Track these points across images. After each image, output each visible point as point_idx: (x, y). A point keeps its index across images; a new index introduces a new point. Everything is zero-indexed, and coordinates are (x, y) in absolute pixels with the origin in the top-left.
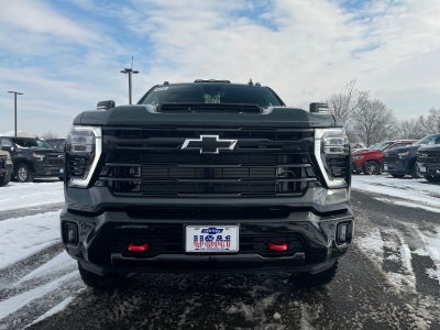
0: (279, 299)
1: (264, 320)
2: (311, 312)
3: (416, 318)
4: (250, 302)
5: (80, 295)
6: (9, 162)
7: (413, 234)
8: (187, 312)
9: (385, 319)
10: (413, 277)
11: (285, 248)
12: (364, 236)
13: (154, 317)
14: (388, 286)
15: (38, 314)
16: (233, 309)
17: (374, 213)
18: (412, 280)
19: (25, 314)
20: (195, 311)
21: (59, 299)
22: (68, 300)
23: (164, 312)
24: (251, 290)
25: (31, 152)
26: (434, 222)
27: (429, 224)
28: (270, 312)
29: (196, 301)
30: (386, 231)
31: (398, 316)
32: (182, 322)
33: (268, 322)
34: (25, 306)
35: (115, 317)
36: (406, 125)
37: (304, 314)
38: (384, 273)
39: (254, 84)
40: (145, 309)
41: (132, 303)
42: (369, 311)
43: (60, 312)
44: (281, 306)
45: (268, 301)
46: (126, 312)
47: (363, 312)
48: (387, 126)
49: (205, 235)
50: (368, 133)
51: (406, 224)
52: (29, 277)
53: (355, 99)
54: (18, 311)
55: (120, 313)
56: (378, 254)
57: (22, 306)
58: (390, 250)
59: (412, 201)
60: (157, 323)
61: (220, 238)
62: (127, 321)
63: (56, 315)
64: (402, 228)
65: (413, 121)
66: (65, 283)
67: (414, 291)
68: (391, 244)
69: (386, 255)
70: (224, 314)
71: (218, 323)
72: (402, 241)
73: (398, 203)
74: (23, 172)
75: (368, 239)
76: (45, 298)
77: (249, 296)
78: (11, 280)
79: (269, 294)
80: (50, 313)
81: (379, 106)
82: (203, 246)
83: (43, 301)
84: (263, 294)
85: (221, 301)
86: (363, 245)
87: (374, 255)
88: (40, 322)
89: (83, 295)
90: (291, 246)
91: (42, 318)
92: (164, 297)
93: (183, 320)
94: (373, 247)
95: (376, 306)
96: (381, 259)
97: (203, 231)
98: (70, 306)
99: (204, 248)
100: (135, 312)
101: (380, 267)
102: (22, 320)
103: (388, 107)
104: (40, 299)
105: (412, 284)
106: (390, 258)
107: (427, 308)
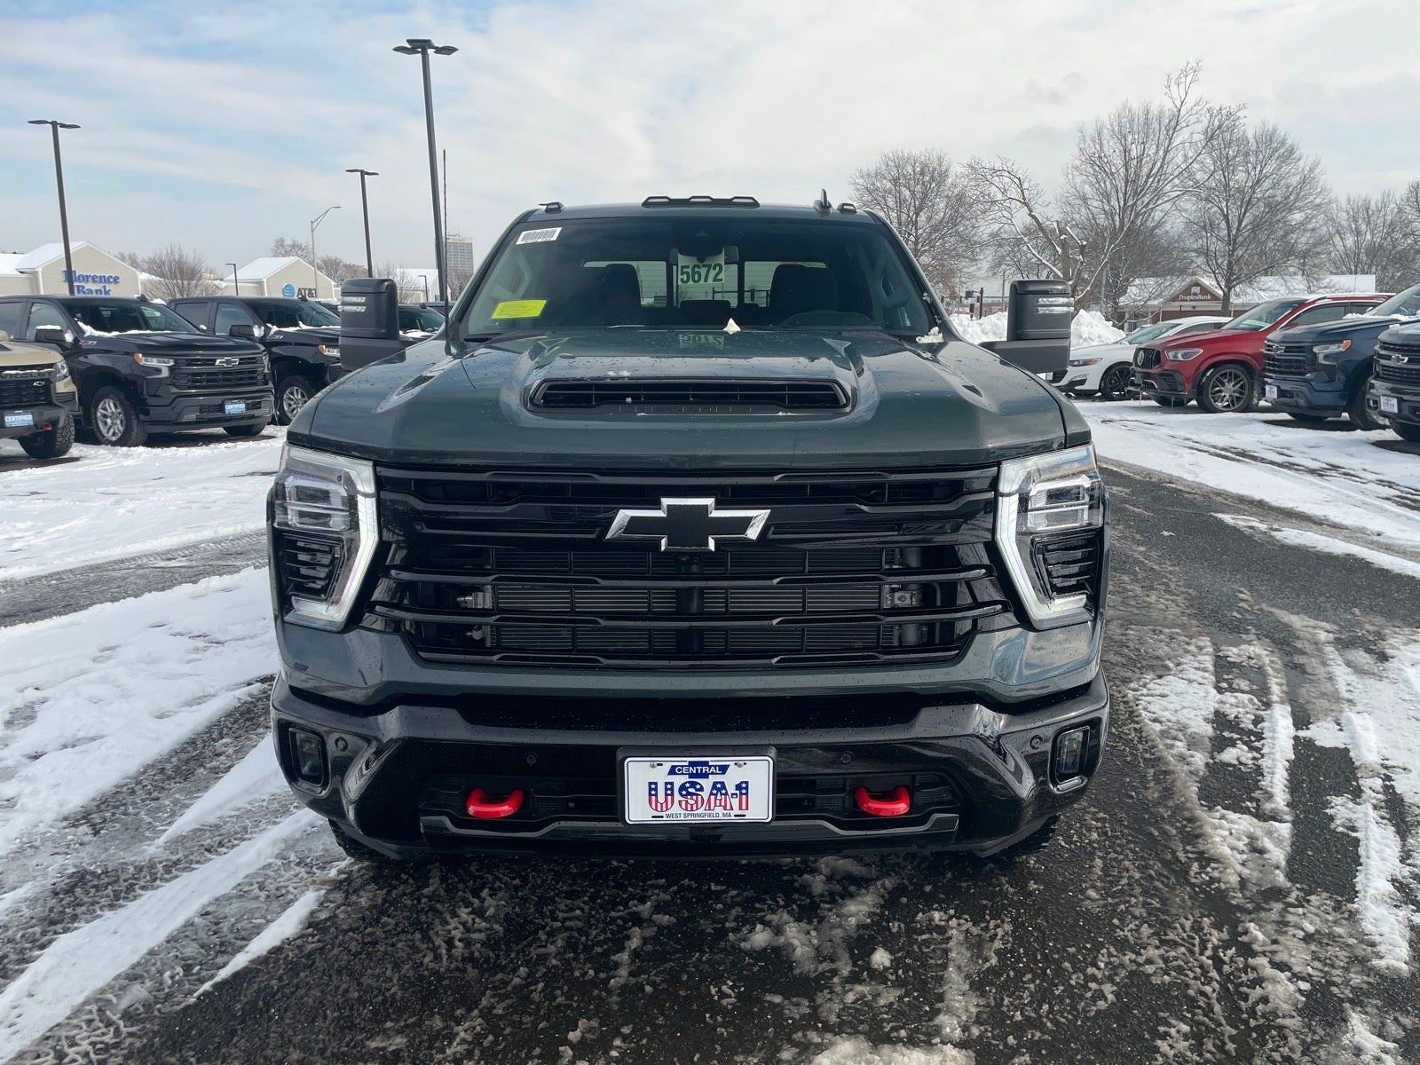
0: (890, 902)
1: (845, 972)
2: (976, 946)
3: (1269, 971)
4: (809, 913)
5: (337, 885)
6: (64, 386)
7: (1312, 664)
8: (634, 943)
9: (1180, 970)
10: (1285, 829)
11: (902, 807)
12: (1161, 671)
13: (543, 958)
14: (1205, 859)
15: (228, 949)
16: (760, 938)
17: (1206, 579)
18: (1278, 841)
19: (191, 950)
20: (654, 939)
21: (281, 900)
22: (306, 903)
23: (571, 945)
24: (814, 871)
25: (128, 349)
26: (1389, 614)
27: (1370, 624)
28: (861, 945)
29: (658, 909)
30: (1233, 653)
31: (1218, 963)
32: (621, 976)
33: (854, 978)
34: (189, 924)
35: (438, 958)
36: (1363, 212)
37: (958, 953)
38: (1200, 813)
39: (835, 204)
40: (518, 931)
41: (480, 913)
42: (1137, 948)
43: (288, 941)
44: (895, 927)
45: (858, 909)
46: (468, 943)
47: (1123, 945)
48: (1297, 217)
49: (679, 780)
50: (1232, 242)
51: (1297, 621)
52: (186, 822)
53: (1190, 134)
54: (172, 940)
55: (450, 943)
56: (1193, 743)
57: (179, 921)
58: (1234, 725)
59: (1336, 528)
60: (551, 978)
61: (719, 788)
62: (472, 973)
63: (276, 951)
64: (1283, 641)
65: (1387, 196)
66: (290, 844)
67: (1281, 878)
68: (1239, 705)
69: (1220, 744)
70: (735, 949)
71: (719, 979)
72: (1276, 691)
73: (1292, 535)
74: (109, 413)
75: (1172, 683)
76: (241, 893)
77: (805, 890)
78: (137, 833)
79: (862, 883)
80: (260, 945)
81: (1274, 147)
82: (676, 809)
83: (235, 905)
84: (847, 886)
85: (728, 908)
86: (1156, 706)
87: (1181, 746)
88: (237, 976)
89: (344, 885)
90: (921, 797)
91: (240, 961)
92: (571, 895)
93: (623, 972)
94: (1184, 716)
95: (1162, 927)
96: (1199, 759)
97: (672, 771)
98: (312, 923)
99: (677, 813)
100: (492, 943)
101: (1194, 789)
102: (187, 969)
103: (1307, 153)
104: (228, 898)
105: (1278, 855)
106: (1229, 755)
107: (1308, 938)
